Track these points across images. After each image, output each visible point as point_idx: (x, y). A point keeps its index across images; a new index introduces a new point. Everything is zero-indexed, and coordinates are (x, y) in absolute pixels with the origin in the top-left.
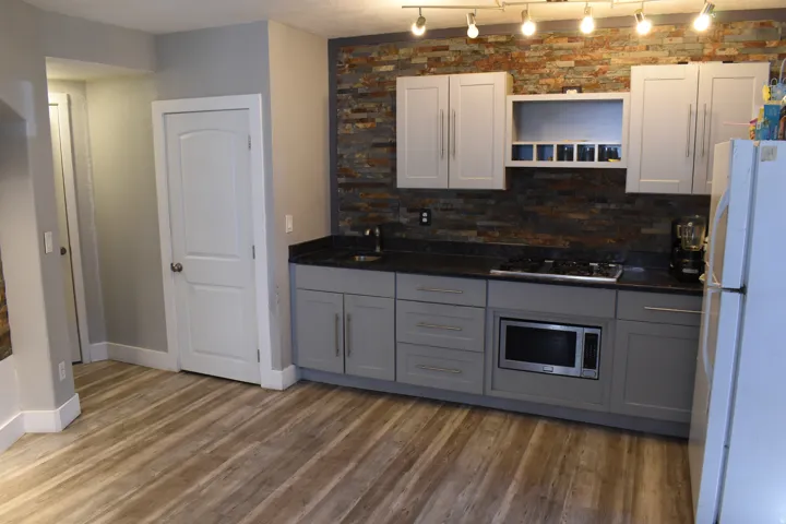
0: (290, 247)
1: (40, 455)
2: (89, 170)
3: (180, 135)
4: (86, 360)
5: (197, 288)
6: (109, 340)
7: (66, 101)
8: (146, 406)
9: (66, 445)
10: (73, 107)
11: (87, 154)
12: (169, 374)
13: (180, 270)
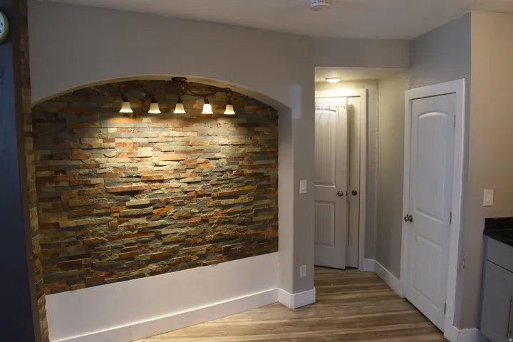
0: (486, 220)
1: (267, 318)
2: (376, 140)
3: (419, 116)
4: (360, 268)
5: (419, 237)
6: (377, 259)
7: (365, 94)
8: (357, 314)
9: (284, 318)
10: (370, 98)
11: (376, 129)
12: (397, 297)
13: (411, 221)
